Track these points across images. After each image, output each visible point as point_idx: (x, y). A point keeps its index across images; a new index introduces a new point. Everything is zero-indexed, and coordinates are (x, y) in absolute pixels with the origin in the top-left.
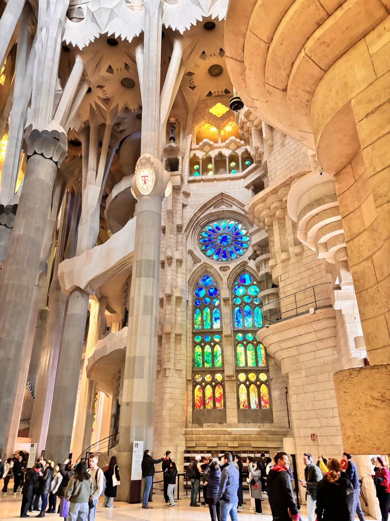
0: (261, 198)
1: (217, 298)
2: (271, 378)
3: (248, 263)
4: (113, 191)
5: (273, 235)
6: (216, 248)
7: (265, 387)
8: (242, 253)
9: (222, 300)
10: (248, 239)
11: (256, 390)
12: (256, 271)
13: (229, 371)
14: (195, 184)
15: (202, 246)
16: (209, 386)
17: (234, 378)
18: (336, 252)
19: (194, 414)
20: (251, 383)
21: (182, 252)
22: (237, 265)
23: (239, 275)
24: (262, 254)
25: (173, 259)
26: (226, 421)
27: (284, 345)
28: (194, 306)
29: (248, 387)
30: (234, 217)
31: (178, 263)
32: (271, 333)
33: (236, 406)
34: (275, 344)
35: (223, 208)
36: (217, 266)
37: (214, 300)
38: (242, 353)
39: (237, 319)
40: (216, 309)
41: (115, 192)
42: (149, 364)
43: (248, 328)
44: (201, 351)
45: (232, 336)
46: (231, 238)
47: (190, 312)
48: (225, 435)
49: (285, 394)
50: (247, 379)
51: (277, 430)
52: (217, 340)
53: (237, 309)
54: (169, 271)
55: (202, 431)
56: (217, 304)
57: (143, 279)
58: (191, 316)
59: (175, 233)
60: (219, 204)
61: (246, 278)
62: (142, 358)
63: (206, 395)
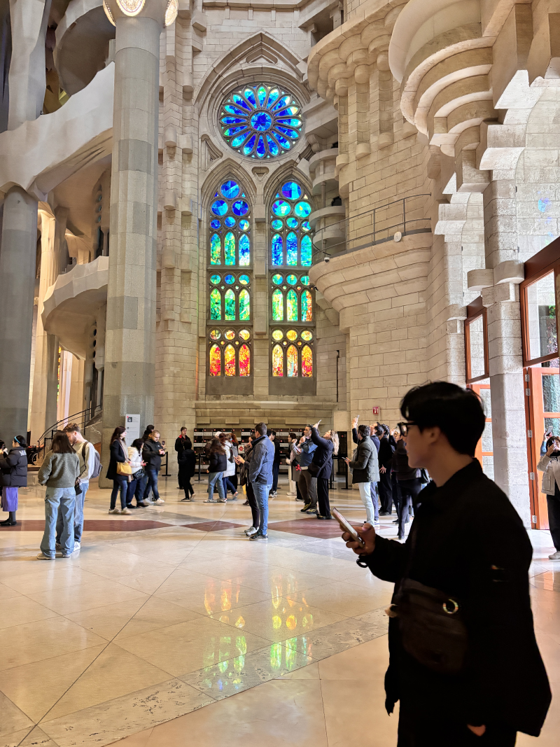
0: (332, 43)
1: (246, 218)
2: (318, 337)
3: (297, 164)
4: (67, 13)
5: (346, 113)
6: (248, 136)
7: (309, 349)
8: (289, 147)
9: (254, 221)
10: (299, 123)
11: (296, 353)
12: (309, 177)
13: (260, 326)
14: (216, 12)
15: (224, 130)
16: (230, 347)
17: (266, 337)
18: (461, 134)
19: (209, 384)
20: (290, 343)
21: (192, 137)
22: (280, 167)
23: (282, 183)
24: (320, 151)
25: (177, 149)
26: (252, 393)
27: (347, 289)
28: (210, 229)
29: (285, 349)
30: (280, 81)
31: (186, 156)
32: (332, 270)
33: (267, 374)
34: (334, 287)
35: (262, 63)
36: (248, 168)
37: (242, 222)
38: (280, 303)
39: (275, 253)
40: (244, 235)
41: (71, 17)
42: (146, 308)
43: (291, 266)
44: (220, 298)
45: (267, 277)
46: (272, 120)
47: (203, 239)
48: (251, 410)
49: (336, 360)
50: (285, 338)
51: (321, 403)
52: (244, 282)
53: (276, 237)
54: (172, 169)
55: (220, 404)
56: (245, 228)
57: (131, 173)
58: (205, 244)
59: (181, 102)
60: (256, 54)
61: (293, 189)
62: (135, 300)
63: (226, 357)
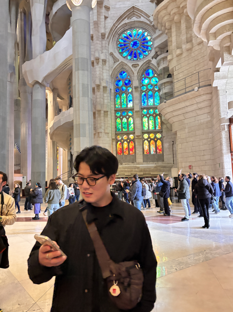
0: (163, 6)
1: (130, 87)
2: (164, 136)
3: (151, 61)
4: (53, 8)
5: (171, 36)
6: (129, 51)
7: (160, 141)
8: (147, 54)
9: (134, 88)
10: (152, 43)
11: (154, 143)
12: (157, 67)
15: (120, 49)
16: (125, 142)
17: (141, 137)
18: (222, 39)
20: (151, 139)
21: (106, 54)
22: (144, 63)
23: (145, 70)
24: (161, 54)
25: (100, 60)
26: (136, 162)
27: (175, 114)
28: (115, 93)
29: (149, 142)
30: (142, 26)
31: (104, 62)
32: (168, 106)
33: (142, 153)
34: (169, 113)
35: (134, 19)
36: (130, 65)
37: (129, 88)
38: (146, 122)
39: (143, 100)
40: (129, 94)
41: (55, 9)
42: (89, 128)
43: (150, 106)
44: (120, 122)
45: (140, 111)
46: (140, 43)
47: (113, 97)
48: (136, 169)
49: (172, 145)
50: (149, 137)
51: (166, 165)
52: (130, 114)
53: (143, 94)
54: (98, 68)
55: (122, 167)
56: (130, 91)
57: (80, 72)
58: (113, 99)
59: (100, 40)
60: (131, 15)
61: (150, 72)
62: (84, 125)
63: (124, 147)
